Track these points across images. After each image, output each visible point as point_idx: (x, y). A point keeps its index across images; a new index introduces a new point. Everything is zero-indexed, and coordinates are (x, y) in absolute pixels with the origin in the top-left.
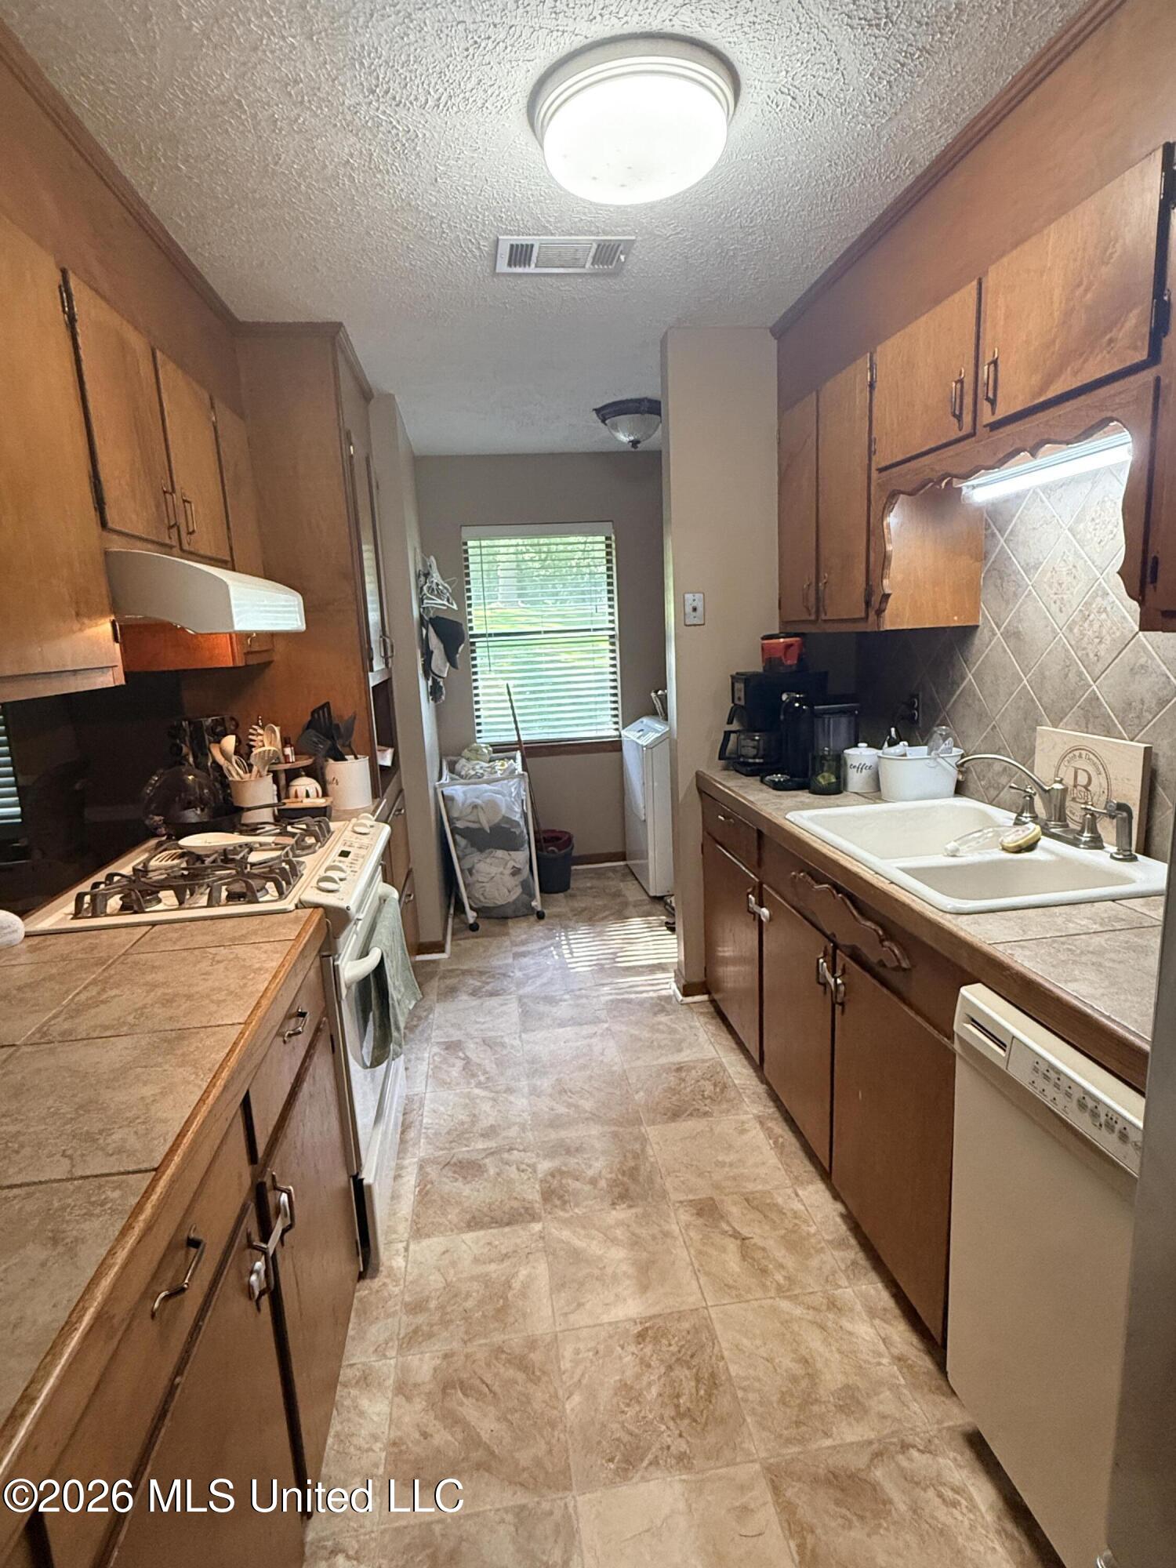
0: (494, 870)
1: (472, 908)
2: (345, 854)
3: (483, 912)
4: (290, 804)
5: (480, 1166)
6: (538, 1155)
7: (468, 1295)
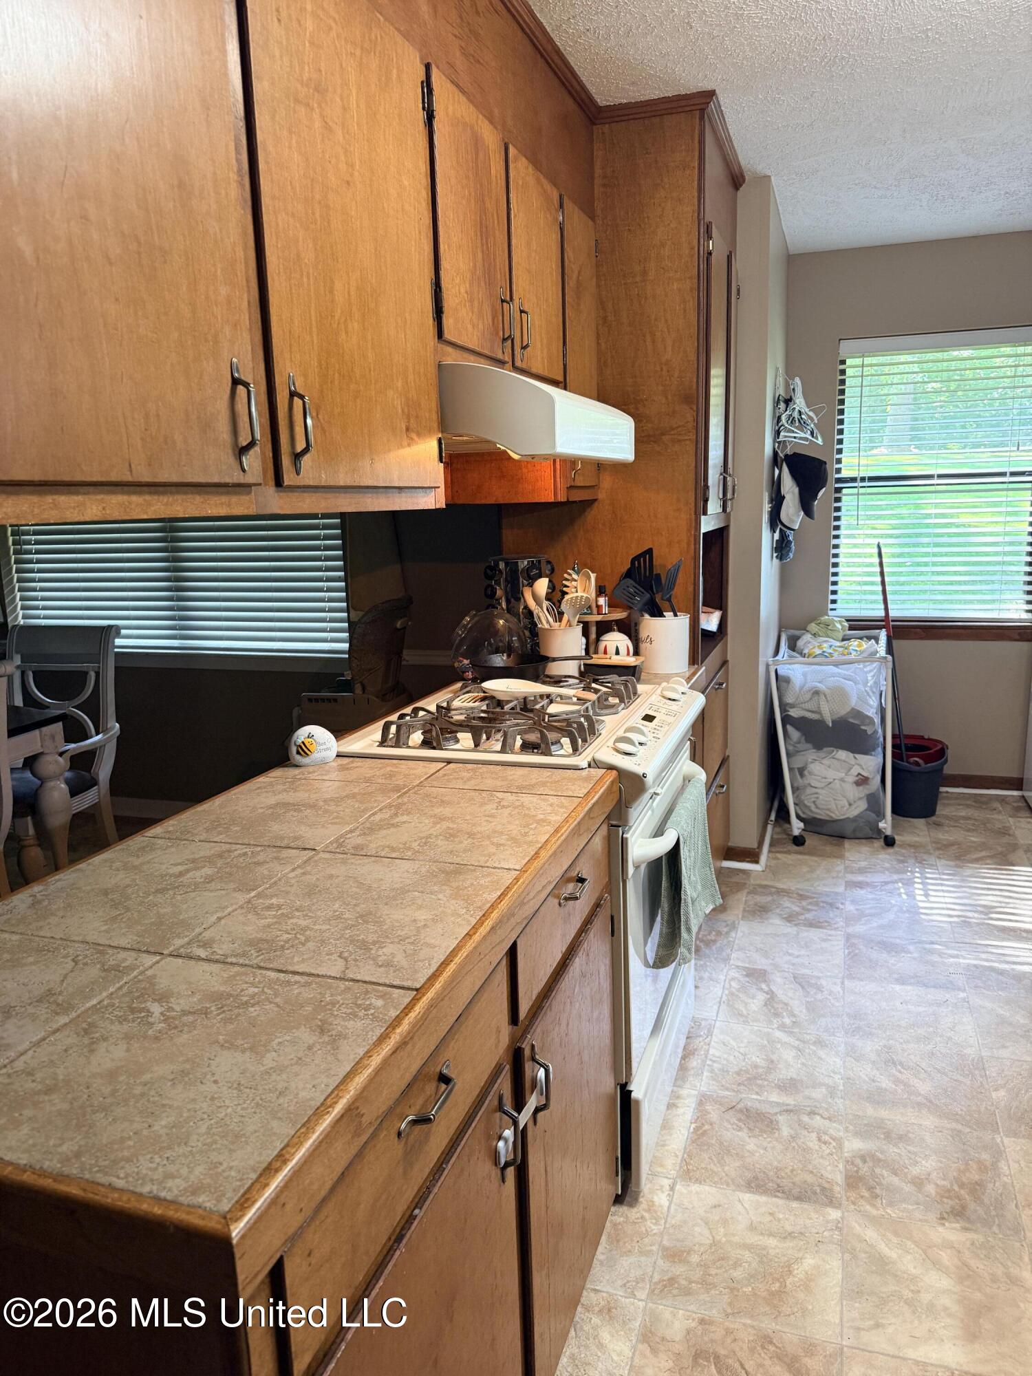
0: (832, 774)
1: (798, 817)
2: (649, 718)
3: (814, 825)
4: (597, 660)
5: (771, 1122)
6: (847, 1130)
7: (737, 1264)
